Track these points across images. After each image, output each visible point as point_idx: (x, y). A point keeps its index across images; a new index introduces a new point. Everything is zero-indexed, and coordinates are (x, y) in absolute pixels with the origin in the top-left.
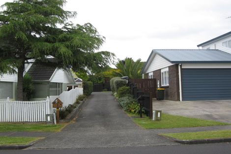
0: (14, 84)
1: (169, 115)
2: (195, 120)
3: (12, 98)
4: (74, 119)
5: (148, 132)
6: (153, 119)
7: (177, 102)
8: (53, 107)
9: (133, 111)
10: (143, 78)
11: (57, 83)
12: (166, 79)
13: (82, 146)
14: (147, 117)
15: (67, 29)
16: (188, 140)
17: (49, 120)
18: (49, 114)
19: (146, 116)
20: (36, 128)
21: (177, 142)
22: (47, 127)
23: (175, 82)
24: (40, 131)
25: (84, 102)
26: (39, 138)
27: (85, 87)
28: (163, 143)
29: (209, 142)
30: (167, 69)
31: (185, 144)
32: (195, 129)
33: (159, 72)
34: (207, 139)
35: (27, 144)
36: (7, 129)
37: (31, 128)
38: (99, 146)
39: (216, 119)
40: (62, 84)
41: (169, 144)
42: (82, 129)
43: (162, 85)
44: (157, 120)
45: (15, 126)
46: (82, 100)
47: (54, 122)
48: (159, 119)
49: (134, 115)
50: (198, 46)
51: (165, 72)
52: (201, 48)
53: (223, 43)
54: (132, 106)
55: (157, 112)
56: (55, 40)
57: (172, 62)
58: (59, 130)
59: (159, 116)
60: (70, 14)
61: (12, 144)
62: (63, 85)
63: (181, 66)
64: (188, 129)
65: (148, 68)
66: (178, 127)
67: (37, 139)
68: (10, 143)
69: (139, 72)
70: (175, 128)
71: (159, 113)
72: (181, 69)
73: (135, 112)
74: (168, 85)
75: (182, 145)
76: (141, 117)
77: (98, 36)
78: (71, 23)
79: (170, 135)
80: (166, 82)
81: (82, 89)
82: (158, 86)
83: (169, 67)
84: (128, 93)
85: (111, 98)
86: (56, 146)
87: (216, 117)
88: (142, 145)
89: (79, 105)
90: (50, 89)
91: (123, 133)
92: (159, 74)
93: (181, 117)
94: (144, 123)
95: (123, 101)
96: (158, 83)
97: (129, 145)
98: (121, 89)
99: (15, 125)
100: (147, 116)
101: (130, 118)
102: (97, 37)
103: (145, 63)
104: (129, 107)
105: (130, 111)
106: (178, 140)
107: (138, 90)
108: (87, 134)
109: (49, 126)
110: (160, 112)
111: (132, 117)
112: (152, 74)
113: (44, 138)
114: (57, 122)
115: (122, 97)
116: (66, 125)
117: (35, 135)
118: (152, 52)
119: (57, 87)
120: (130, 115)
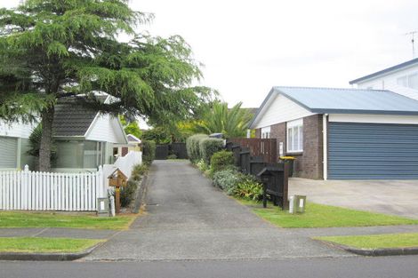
0: (19, 141)
1: (314, 204)
2: (365, 214)
3: (16, 167)
4: (143, 207)
5: (289, 233)
6: (291, 210)
7: (320, 182)
8: (110, 185)
9: (247, 195)
10: (248, 137)
11: (96, 142)
12: (296, 140)
13: (183, 257)
14: (277, 207)
15: (139, 44)
16: (370, 249)
17: (103, 208)
18: (102, 197)
19: (272, 205)
20: (81, 222)
21: (350, 251)
22: (100, 220)
23: (316, 145)
24: (92, 227)
25: (146, 177)
26: (97, 241)
27: (145, 151)
28: (326, 252)
29: (407, 252)
30: (301, 123)
31: (365, 255)
32: (372, 229)
33: (284, 126)
34: (402, 247)
35: (80, 251)
36: (29, 224)
37: (72, 222)
38: (213, 257)
39: (400, 213)
40: (105, 143)
41: (338, 256)
42: (167, 225)
43: (288, 151)
44: (298, 212)
45: (40, 218)
46: (142, 174)
47: (111, 212)
48: (301, 210)
49: (250, 203)
50: (351, 83)
51: (296, 128)
52: (355, 86)
53: (398, 79)
54: (244, 187)
55: (298, 198)
56: (119, 64)
57: (313, 110)
58: (126, 227)
59: (301, 205)
60: (142, 17)
61: (53, 250)
62: (107, 145)
63: (327, 117)
64: (360, 229)
65: (261, 119)
66: (339, 225)
67: (94, 242)
68: (48, 249)
69: (239, 126)
70: (334, 228)
71: (301, 201)
72: (328, 123)
73: (251, 197)
74: (302, 151)
75: (361, 257)
76: (265, 206)
77: (190, 60)
78: (147, 34)
79: (333, 239)
80: (296, 146)
81: (141, 153)
82: (281, 152)
83: (305, 119)
84: (231, 163)
85: (190, 171)
86: (134, 256)
87: (400, 210)
88: (290, 257)
89: (140, 183)
90: (86, 152)
91: (245, 234)
92: (283, 130)
93: (338, 208)
94: (275, 217)
95: (222, 177)
96: (281, 147)
97: (266, 255)
98: (217, 155)
99: (40, 215)
100: (275, 205)
101: (244, 208)
102: (188, 62)
103: (256, 111)
104: (239, 187)
105: (242, 196)
106: (351, 248)
107: (251, 158)
108: (181, 235)
109: (105, 220)
110: (304, 197)
111: (249, 206)
112: (269, 130)
113: (105, 240)
114: (117, 212)
115: (220, 169)
116: (134, 217)
117: (85, 234)
118: (272, 90)
119: (96, 149)
120: (242, 203)
